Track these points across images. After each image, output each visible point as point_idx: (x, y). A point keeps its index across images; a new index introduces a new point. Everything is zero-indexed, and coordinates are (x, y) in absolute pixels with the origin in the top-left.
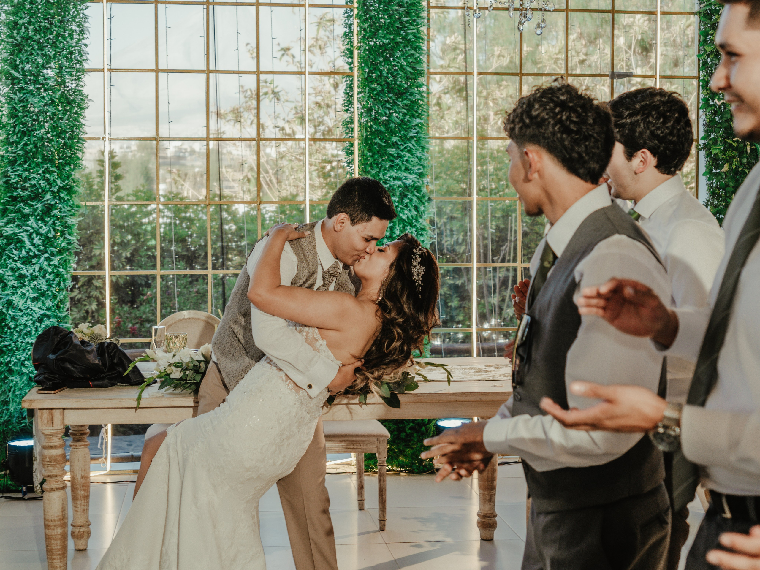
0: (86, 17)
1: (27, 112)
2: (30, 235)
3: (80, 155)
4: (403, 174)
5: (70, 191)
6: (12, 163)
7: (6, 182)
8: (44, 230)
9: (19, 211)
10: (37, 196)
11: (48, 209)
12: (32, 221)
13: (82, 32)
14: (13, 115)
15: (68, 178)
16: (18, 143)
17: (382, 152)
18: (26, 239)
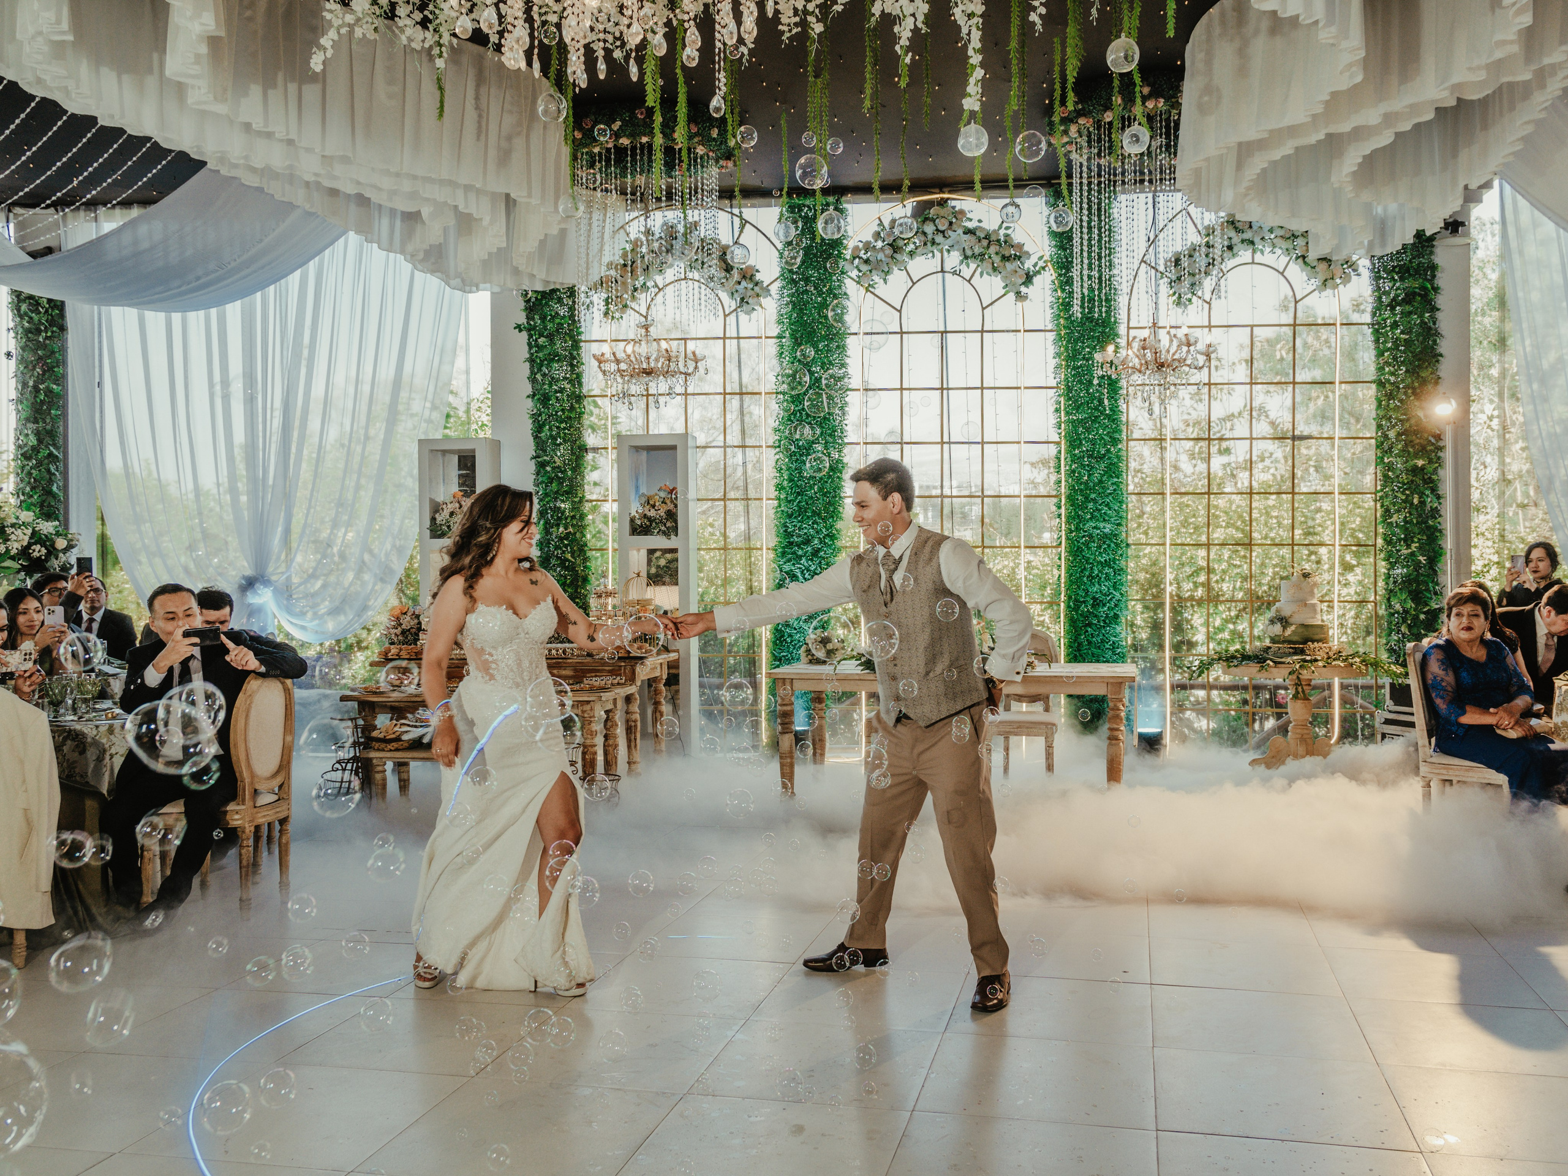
0: (846, 403)
1: (801, 477)
2: (802, 572)
3: (841, 509)
4: (1101, 525)
5: (832, 537)
6: (790, 516)
7: (786, 531)
8: (813, 568)
9: (794, 553)
10: (807, 542)
11: (816, 553)
12: (804, 561)
13: (844, 414)
14: (791, 480)
15: (831, 527)
16: (794, 501)
17: (1083, 507)
18: (799, 574)
